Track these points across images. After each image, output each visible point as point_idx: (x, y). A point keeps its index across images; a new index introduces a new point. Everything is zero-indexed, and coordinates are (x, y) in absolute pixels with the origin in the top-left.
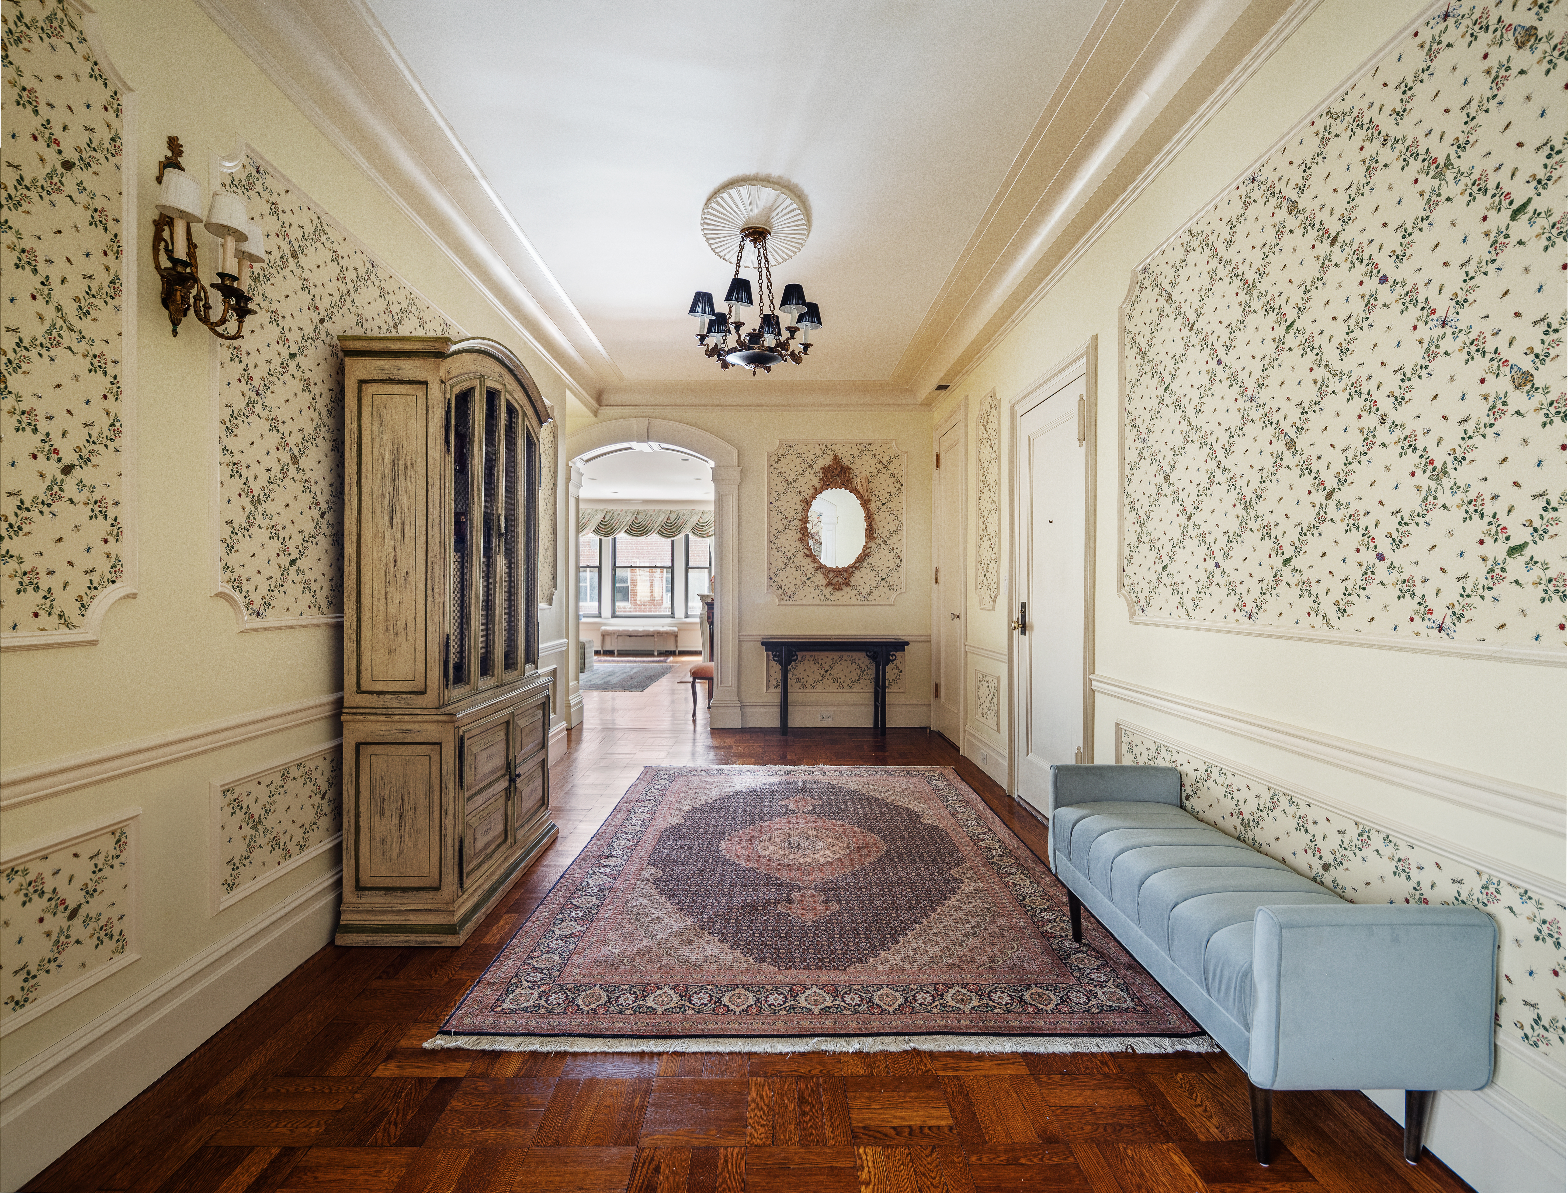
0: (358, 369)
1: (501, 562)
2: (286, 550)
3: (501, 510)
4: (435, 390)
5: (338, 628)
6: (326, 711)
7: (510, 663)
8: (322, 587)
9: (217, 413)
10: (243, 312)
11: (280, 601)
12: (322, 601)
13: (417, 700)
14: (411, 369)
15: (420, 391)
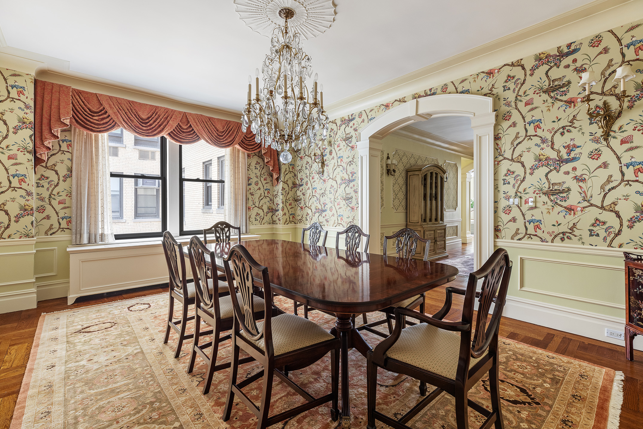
0: (410, 174)
1: (434, 202)
2: (400, 201)
3: (434, 192)
4: (420, 176)
5: (407, 212)
6: (405, 225)
7: (436, 220)
8: (404, 206)
9: (392, 184)
10: (395, 172)
11: (399, 208)
12: (405, 209)
13: (417, 224)
14: (417, 173)
15: (418, 176)
